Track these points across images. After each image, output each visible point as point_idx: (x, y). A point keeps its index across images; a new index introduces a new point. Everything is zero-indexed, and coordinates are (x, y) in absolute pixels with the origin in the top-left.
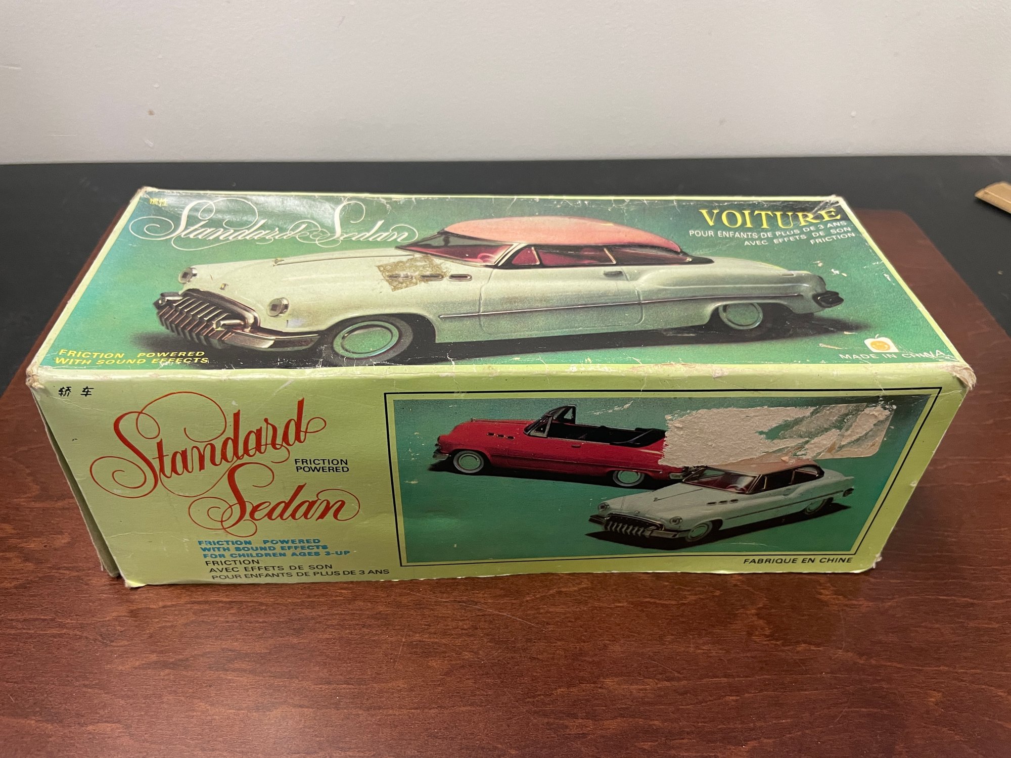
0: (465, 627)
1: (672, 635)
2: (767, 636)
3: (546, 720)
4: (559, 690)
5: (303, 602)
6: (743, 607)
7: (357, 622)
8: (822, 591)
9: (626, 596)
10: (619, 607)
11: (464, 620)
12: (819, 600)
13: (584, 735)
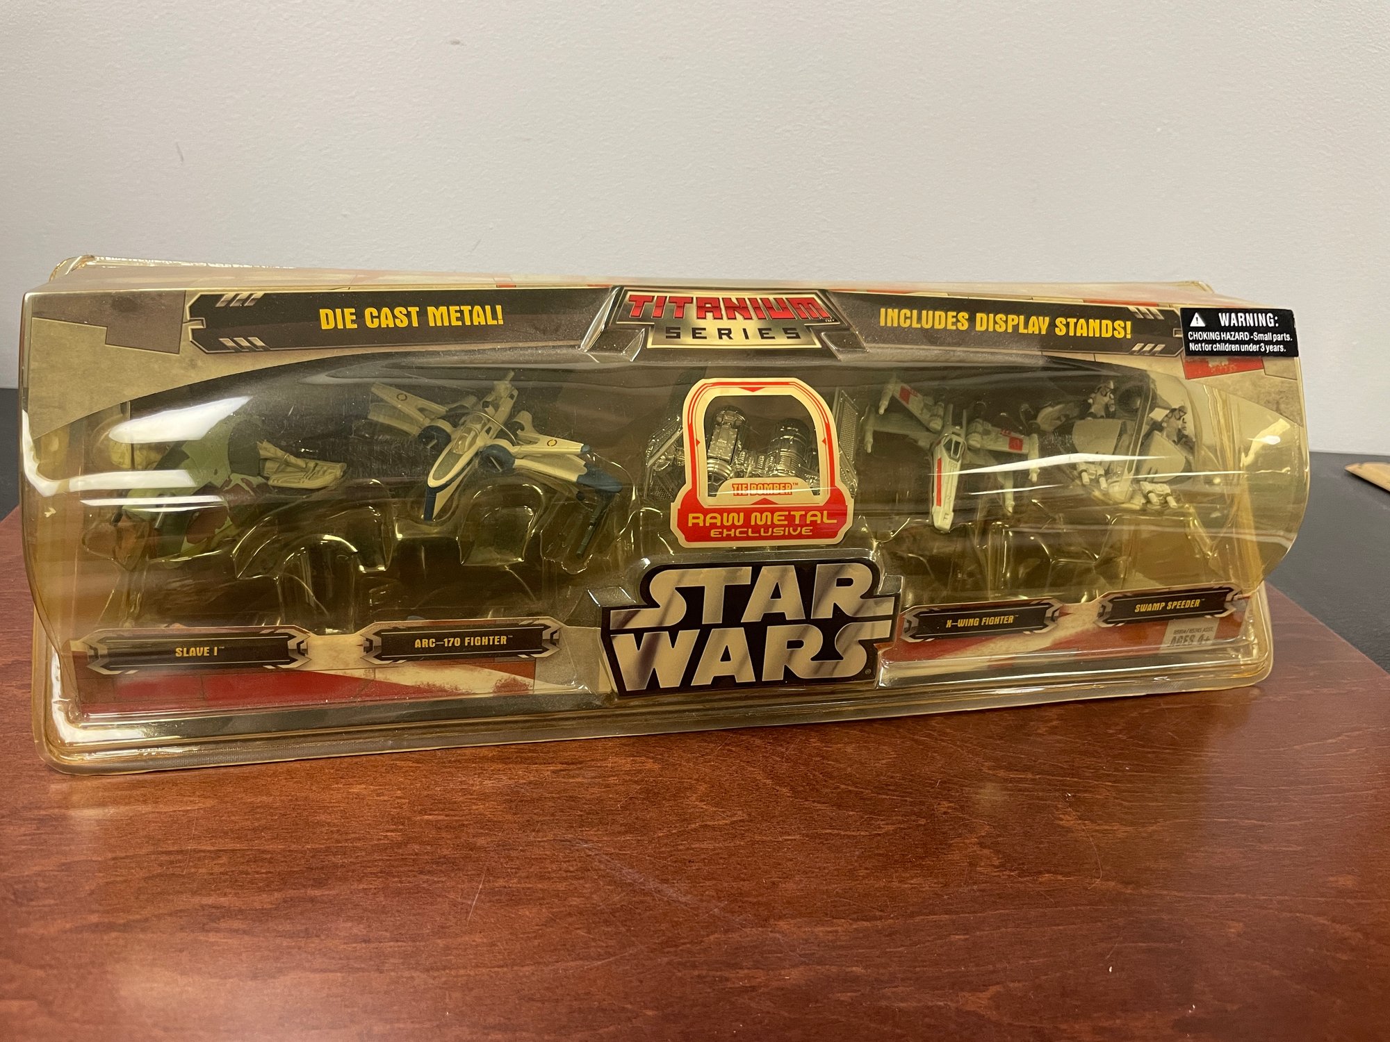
0: (571, 869)
1: (866, 869)
2: (997, 867)
3: (696, 973)
4: (712, 938)
5: (329, 847)
6: (960, 835)
7: (411, 868)
8: (1061, 816)
9: (799, 828)
10: (788, 840)
11: (569, 861)
12: (1059, 826)
13: (753, 988)
